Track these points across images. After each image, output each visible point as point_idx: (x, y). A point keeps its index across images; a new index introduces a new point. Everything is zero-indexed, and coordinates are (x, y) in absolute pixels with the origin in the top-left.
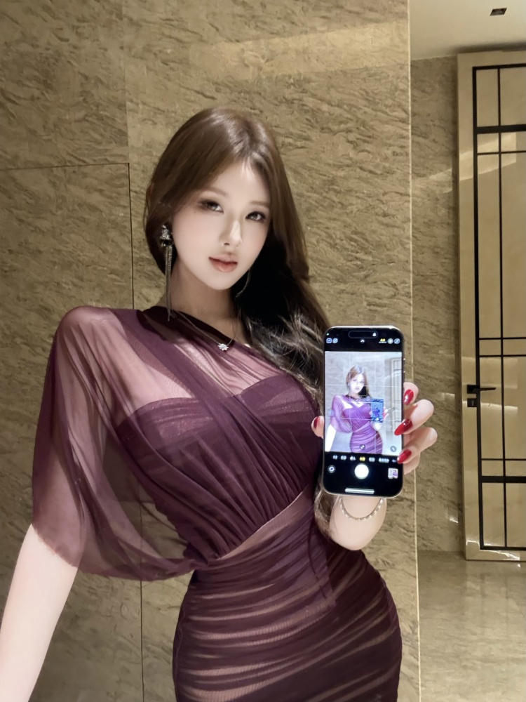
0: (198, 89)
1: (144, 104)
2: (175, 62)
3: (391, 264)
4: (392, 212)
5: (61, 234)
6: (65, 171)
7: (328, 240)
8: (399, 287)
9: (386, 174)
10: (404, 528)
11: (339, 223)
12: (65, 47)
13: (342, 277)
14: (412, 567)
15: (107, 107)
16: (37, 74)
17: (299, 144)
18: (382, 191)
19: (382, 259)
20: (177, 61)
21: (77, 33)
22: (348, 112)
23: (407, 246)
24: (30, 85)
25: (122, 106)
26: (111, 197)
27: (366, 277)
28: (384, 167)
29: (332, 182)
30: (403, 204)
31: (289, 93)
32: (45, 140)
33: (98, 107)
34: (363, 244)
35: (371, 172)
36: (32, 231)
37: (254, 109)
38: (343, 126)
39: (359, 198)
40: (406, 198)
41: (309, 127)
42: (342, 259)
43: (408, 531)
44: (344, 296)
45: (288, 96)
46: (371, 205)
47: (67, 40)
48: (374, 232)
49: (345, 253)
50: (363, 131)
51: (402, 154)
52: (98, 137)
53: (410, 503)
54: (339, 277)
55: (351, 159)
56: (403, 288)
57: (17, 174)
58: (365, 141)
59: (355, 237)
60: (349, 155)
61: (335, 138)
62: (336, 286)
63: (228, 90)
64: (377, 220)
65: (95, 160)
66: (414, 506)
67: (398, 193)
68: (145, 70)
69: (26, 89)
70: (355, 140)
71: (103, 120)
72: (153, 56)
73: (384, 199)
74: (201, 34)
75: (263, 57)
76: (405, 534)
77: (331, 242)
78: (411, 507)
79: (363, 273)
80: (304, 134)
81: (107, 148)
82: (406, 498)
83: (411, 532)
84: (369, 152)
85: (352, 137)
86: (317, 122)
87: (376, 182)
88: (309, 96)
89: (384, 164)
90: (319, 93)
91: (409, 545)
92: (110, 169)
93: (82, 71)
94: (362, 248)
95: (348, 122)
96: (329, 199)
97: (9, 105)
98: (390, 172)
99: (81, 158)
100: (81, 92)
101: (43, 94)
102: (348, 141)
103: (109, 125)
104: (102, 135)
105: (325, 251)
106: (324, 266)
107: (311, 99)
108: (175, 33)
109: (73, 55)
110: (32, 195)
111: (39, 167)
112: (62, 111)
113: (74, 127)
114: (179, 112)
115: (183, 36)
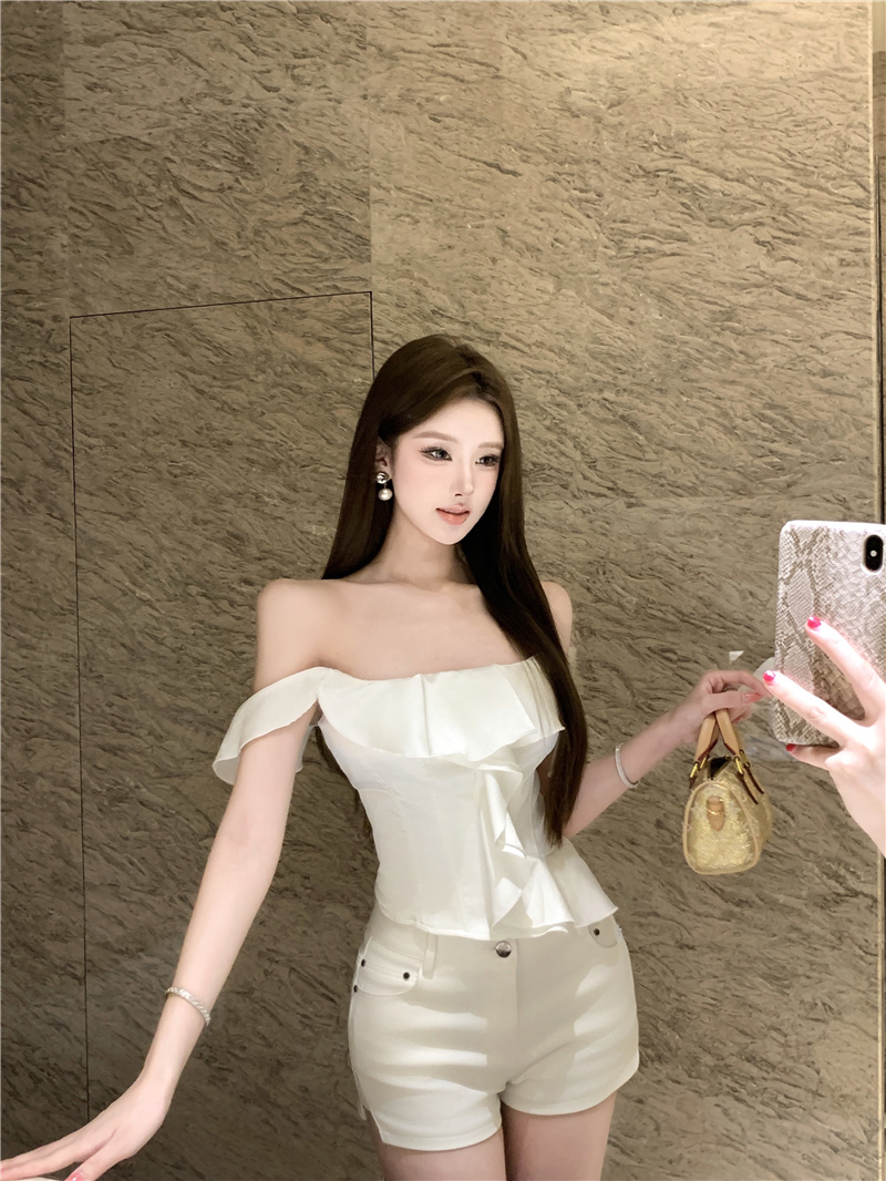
0: (491, 159)
1: (400, 189)
2: (453, 117)
3: (837, 463)
4: (838, 367)
5: (263, 414)
6: (270, 308)
7: (720, 420)
8: (852, 505)
9: (827, 299)
10: (860, 948)
11: (742, 389)
12: (274, 102)
13: (745, 485)
14: (871, 1021)
15: (339, 198)
16: (228, 147)
17: (667, 248)
18: (820, 331)
19: (821, 454)
20: (455, 114)
21: (293, 77)
22: (757, 190)
23: (867, 430)
24: (218, 166)
25: (363, 196)
26: (340, 351)
27: (789, 486)
28: (824, 288)
29: (729, 315)
30: (858, 354)
31: (652, 160)
32: (238, 256)
33: (324, 198)
34: (784, 426)
35: (799, 297)
36: (217, 409)
37: (586, 191)
38: (747, 216)
39: (777, 342)
40: (865, 343)
41: (686, 217)
42: (745, 452)
43: (866, 953)
44: (748, 519)
45: (651, 166)
46: (799, 357)
47: (277, 90)
48: (806, 404)
49: (751, 442)
50: (784, 224)
51: (857, 264)
52: (322, 248)
53: (870, 902)
54: (738, 486)
55: (763, 273)
56: (860, 507)
57: (193, 314)
58: (787, 241)
59: (769, 413)
60: (758, 266)
61: (734, 238)
62: (733, 502)
63: (540, 158)
64: (810, 381)
65: (317, 289)
66: (876, 908)
67: (847, 333)
68: (402, 132)
69: (211, 173)
70: (769, 239)
71: (331, 220)
72: (416, 108)
73: (822, 344)
74: (497, 66)
75: (603, 100)
76: (861, 958)
77: (726, 423)
78: (870, 908)
79: (783, 479)
80: (679, 230)
81: (337, 267)
82: (862, 893)
83: (871, 954)
84: (796, 262)
85: (764, 234)
86: (702, 209)
87: (810, 315)
88: (686, 164)
89: (824, 281)
90: (705, 158)
91: (868, 979)
92: (342, 302)
93: (301, 140)
94: (783, 434)
95: (756, 208)
96: (722, 345)
97: (184, 201)
98: (835, 296)
99: (297, 286)
100: (298, 175)
101: (237, 180)
102: (758, 243)
103: (342, 228)
104: (330, 246)
105: (714, 440)
106: (712, 468)
107: (690, 169)
108: (453, 68)
109: (286, 114)
110: (219, 349)
111: (231, 302)
112: (267, 207)
113: (287, 234)
114: (458, 200)
115: (466, 71)
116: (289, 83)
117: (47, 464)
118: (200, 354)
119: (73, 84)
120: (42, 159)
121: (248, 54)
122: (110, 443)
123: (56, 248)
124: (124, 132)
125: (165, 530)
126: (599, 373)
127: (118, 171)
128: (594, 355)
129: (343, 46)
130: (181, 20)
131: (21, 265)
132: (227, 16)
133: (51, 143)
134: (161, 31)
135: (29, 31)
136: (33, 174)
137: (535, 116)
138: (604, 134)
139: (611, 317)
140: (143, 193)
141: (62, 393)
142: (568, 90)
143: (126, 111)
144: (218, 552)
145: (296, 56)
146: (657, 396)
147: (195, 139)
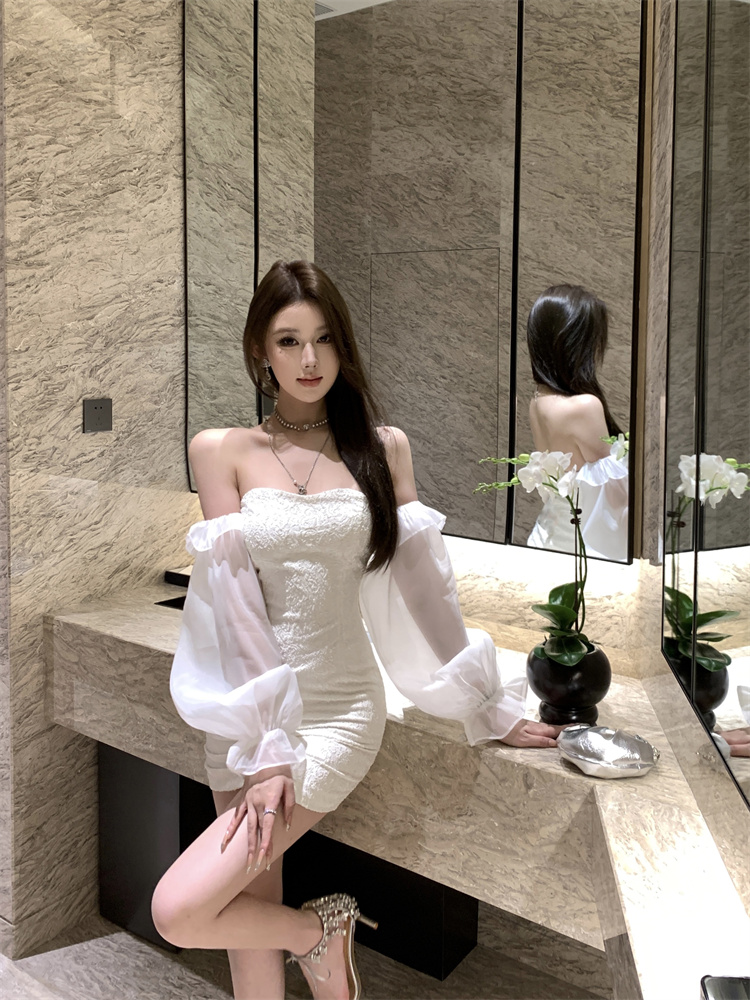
0: (552, 191)
5: (451, 301)
6: (456, 253)
12: (461, 160)
15: (488, 205)
16: (441, 180)
20: (538, 171)
21: (471, 149)
24: (436, 189)
25: (497, 205)
26: (487, 274)
32: (444, 230)
33: (482, 205)
36: (432, 298)
37: (593, 207)
45: (620, 196)
52: (479, 227)
57: (423, 255)
63: (574, 191)
65: (477, 246)
69: (433, 192)
71: (484, 215)
74: (557, 150)
75: (601, 167)
81: (486, 236)
92: (487, 252)
93: (473, 178)
97: (420, 204)
99: (469, 244)
100: (471, 194)
101: (444, 195)
103: (489, 218)
104: (484, 227)
108: (538, 150)
110: (433, 271)
111: (439, 250)
112: (457, 208)
113: (465, 220)
114: (537, 209)
115: (544, 152)
116: (469, 152)
117: (360, 320)
118: (425, 273)
119: (375, 148)
120: (361, 182)
121: (451, 138)
122: (386, 311)
123: (366, 222)
124: (396, 171)
125: (408, 351)
126: (596, 287)
127: (393, 189)
128: (594, 280)
129: (492, 135)
130: (422, 121)
131: (351, 230)
132: (442, 120)
133: (365, 175)
134: (414, 125)
135: (357, 123)
136: (356, 188)
137: (572, 173)
138: (601, 182)
139: (601, 263)
140: (403, 199)
141: (366, 288)
142: (587, 162)
143: (397, 162)
144: (430, 362)
145: (472, 139)
146: (620, 300)
147: (426, 176)
